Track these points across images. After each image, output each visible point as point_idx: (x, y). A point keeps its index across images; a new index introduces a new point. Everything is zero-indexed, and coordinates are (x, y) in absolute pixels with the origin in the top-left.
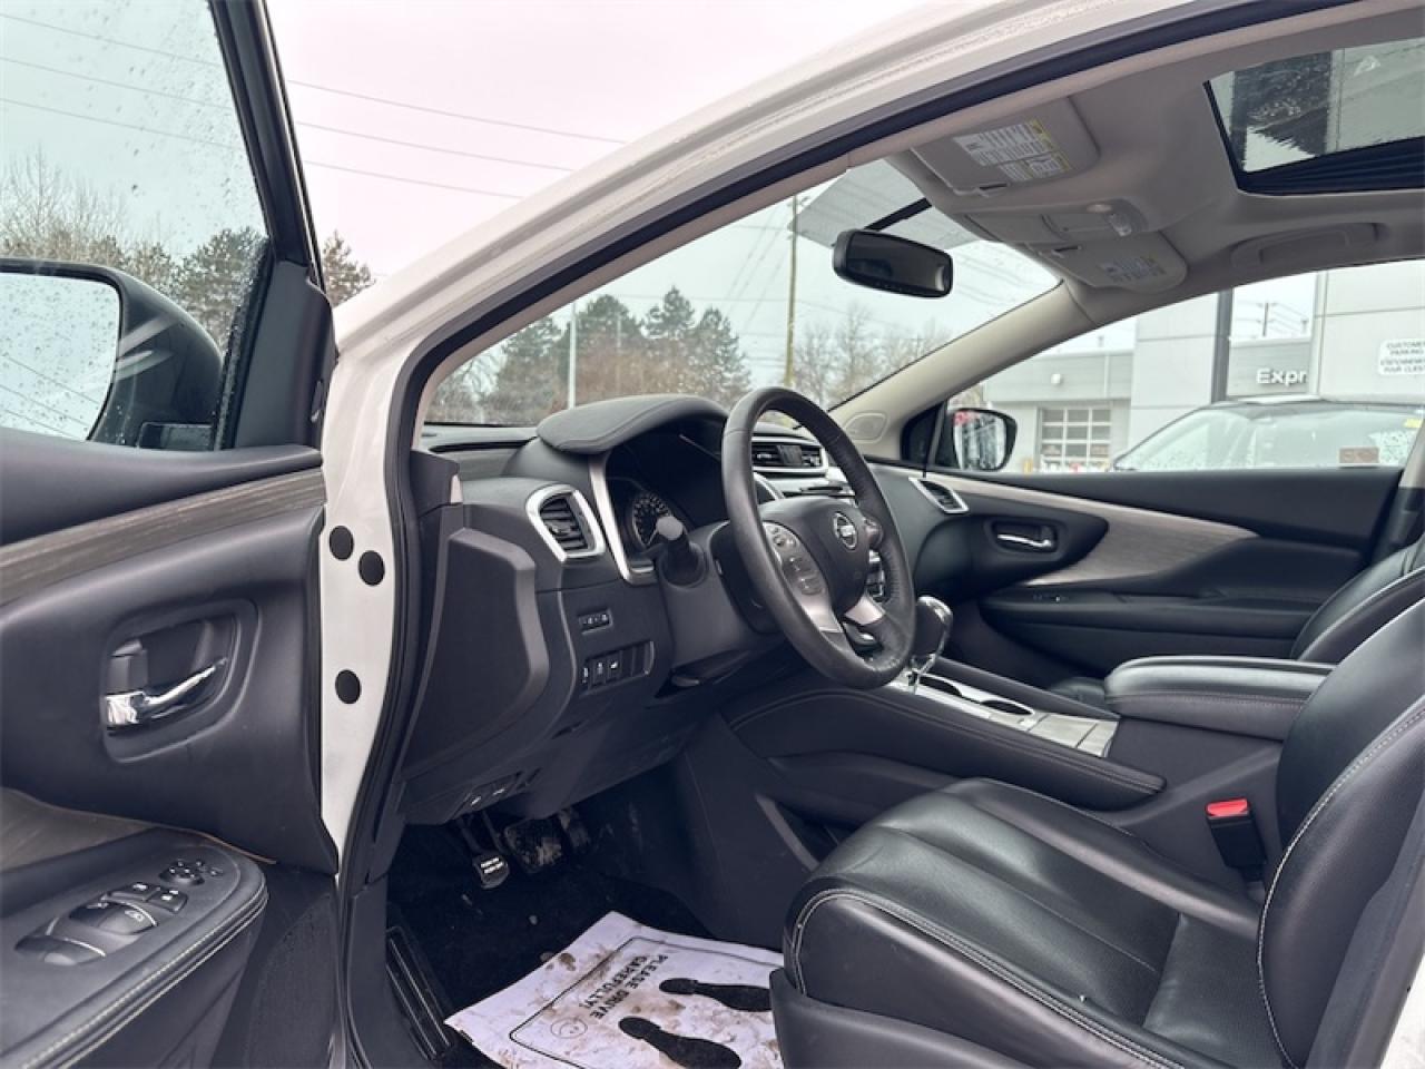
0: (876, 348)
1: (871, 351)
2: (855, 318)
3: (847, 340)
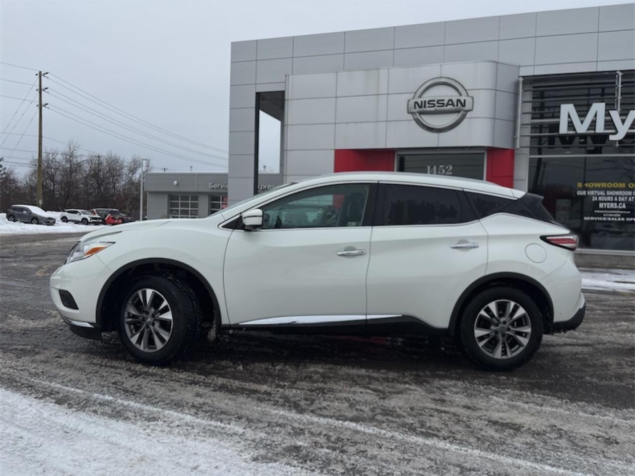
0: (83, 161)
1: (81, 162)
2: (72, 147)
3: (68, 157)
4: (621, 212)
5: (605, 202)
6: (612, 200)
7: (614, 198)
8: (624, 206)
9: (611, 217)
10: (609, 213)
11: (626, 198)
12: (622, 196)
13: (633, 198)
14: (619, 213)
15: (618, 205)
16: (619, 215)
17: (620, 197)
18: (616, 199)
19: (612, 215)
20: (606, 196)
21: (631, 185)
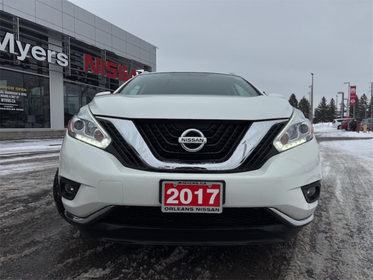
4: (13, 105)
5: (4, 98)
6: (8, 97)
7: (9, 96)
8: (14, 102)
9: (8, 108)
10: (7, 105)
11: (15, 96)
12: (13, 95)
13: (19, 96)
14: (12, 106)
15: (11, 101)
16: (12, 107)
17: (12, 96)
18: (10, 97)
19: (9, 107)
20: (4, 94)
21: (17, 89)
